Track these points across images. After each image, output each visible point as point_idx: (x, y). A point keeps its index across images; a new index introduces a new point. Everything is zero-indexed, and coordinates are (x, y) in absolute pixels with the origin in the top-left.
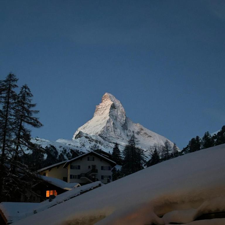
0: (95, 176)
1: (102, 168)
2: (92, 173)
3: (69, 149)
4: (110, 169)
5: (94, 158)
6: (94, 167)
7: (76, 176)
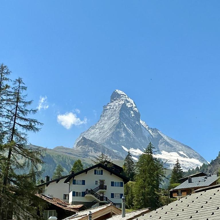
0: (103, 193)
1: (113, 184)
2: (100, 190)
3: (70, 159)
4: (122, 186)
5: (102, 171)
6: (102, 182)
7: (80, 193)
